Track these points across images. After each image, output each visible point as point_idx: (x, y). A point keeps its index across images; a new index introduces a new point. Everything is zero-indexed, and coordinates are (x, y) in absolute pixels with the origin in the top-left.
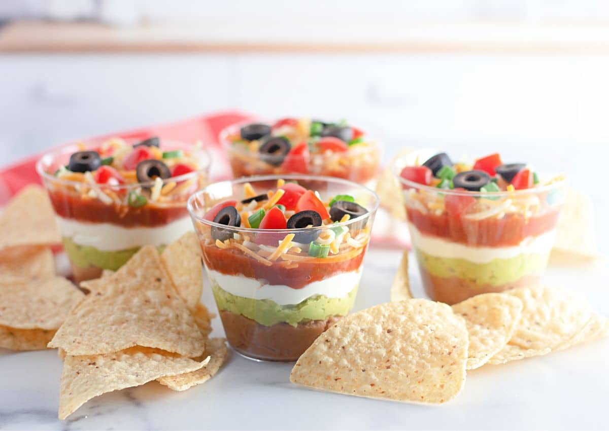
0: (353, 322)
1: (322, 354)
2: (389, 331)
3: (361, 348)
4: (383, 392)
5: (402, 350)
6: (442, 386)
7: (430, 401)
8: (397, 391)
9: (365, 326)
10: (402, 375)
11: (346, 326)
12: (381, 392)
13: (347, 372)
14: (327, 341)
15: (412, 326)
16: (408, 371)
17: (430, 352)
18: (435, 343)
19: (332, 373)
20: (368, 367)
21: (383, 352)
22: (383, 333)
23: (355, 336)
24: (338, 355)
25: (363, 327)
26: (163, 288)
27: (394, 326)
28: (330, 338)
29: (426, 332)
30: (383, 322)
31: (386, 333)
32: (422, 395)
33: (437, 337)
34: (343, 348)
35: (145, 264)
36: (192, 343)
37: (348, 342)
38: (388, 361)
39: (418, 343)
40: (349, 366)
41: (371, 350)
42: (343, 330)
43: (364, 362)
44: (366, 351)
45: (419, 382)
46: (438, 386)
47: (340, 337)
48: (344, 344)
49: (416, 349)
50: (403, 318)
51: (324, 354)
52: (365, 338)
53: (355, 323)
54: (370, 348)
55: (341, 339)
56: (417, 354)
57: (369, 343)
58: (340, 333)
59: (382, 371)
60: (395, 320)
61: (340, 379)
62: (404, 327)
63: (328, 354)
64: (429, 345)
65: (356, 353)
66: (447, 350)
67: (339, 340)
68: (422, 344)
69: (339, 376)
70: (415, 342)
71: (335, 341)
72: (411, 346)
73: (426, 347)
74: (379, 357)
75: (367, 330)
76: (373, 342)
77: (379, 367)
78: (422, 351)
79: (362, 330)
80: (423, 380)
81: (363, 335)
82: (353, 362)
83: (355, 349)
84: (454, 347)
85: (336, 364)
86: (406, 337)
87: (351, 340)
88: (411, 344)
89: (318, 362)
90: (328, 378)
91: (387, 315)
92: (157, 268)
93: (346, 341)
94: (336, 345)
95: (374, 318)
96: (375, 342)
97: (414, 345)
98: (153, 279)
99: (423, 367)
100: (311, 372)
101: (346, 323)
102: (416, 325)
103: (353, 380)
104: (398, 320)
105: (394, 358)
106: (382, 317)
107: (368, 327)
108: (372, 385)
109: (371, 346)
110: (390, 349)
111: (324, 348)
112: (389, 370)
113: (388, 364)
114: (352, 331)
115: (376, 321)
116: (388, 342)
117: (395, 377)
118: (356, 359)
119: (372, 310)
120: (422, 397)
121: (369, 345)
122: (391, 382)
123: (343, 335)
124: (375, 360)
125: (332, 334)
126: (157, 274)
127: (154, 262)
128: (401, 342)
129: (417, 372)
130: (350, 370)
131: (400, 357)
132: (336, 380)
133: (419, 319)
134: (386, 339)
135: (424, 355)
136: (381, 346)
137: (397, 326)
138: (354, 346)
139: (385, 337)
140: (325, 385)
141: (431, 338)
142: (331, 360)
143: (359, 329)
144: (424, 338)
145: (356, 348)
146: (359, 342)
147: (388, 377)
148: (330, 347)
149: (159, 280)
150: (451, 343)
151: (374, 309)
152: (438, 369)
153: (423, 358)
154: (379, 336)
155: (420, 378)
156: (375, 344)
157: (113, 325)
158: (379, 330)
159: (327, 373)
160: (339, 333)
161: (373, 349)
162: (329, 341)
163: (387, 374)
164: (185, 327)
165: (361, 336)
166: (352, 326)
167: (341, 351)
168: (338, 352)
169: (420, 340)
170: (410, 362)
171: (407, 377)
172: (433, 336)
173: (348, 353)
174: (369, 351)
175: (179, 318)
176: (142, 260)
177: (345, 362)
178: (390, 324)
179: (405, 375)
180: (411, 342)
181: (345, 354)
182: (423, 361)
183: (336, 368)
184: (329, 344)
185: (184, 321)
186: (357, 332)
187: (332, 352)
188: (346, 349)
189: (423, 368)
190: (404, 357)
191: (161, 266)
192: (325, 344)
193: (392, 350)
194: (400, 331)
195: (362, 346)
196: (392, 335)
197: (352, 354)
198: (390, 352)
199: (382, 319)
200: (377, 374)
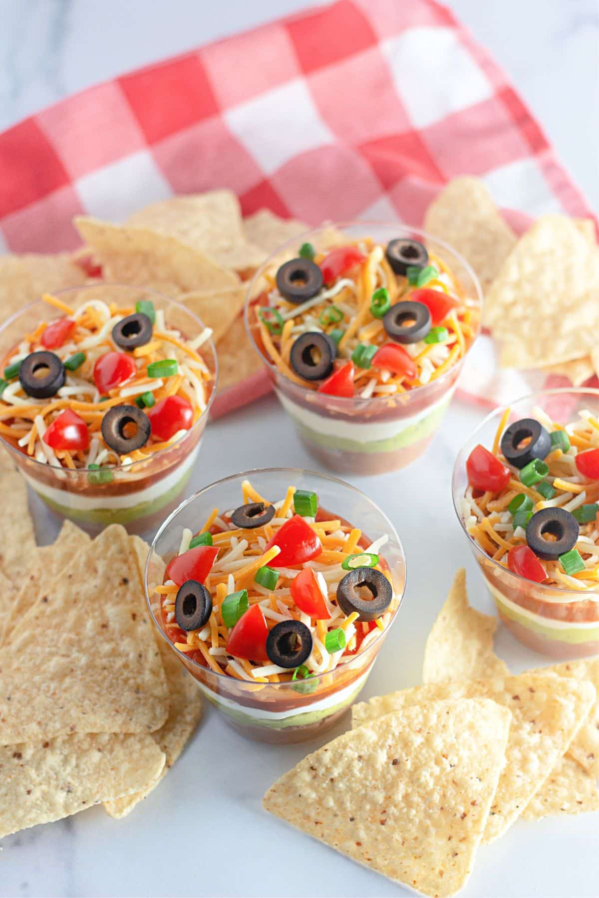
0: (350, 745)
1: (303, 785)
2: (395, 762)
3: (354, 785)
4: (369, 860)
5: (406, 797)
6: (441, 873)
7: (422, 891)
8: (386, 862)
9: (365, 752)
10: (397, 840)
11: (339, 751)
12: (367, 857)
13: (331, 817)
14: (312, 768)
15: (427, 755)
16: (406, 835)
17: (440, 806)
18: (451, 791)
19: (313, 814)
20: (357, 816)
21: (380, 797)
22: (387, 763)
23: (349, 767)
24: (324, 789)
25: (362, 753)
26: (129, 597)
27: (404, 755)
28: (316, 765)
29: (443, 770)
30: (390, 746)
31: (391, 765)
32: (415, 879)
33: (455, 780)
34: (332, 780)
35: (109, 554)
36: (153, 708)
37: (339, 774)
38: (385, 812)
39: (428, 789)
40: (335, 808)
41: (366, 790)
42: (334, 756)
43: (354, 807)
44: (359, 792)
45: (416, 858)
46: (437, 871)
47: (328, 766)
48: (333, 777)
49: (423, 797)
50: (418, 740)
51: (306, 786)
52: (361, 770)
53: (352, 746)
54: (365, 786)
55: (331, 768)
56: (423, 808)
57: (366, 778)
58: (331, 759)
59: (374, 827)
60: (406, 744)
61: (321, 823)
62: (416, 757)
63: (311, 785)
64: (442, 794)
65: (347, 792)
66: (462, 809)
67: (327, 769)
68: (433, 790)
69: (320, 819)
70: (425, 788)
71: (322, 771)
72: (418, 793)
73: (437, 798)
74: (374, 803)
75: (366, 758)
76: (370, 778)
77: (371, 818)
78: (430, 805)
79: (360, 757)
80: (420, 857)
81: (361, 764)
82: (340, 803)
83: (346, 785)
84: (473, 804)
85: (320, 801)
86: (414, 779)
87: (343, 772)
88: (419, 790)
89: (298, 795)
90: (307, 817)
91: (397, 734)
92: (125, 561)
93: (336, 773)
94: (323, 775)
95: (379, 738)
96: (373, 779)
97: (422, 791)
98: (117, 581)
99: (426, 831)
100: (287, 803)
101: (341, 745)
102: (433, 755)
103: (337, 830)
104: (410, 744)
105: (392, 810)
106: (390, 736)
107: (368, 753)
108: (359, 844)
109: (368, 783)
110: (389, 794)
111: (306, 776)
112: (383, 827)
113: (383, 817)
114: (346, 759)
115: (380, 744)
116: (391, 779)
117: (388, 839)
118: (345, 800)
119: (379, 723)
120: (415, 882)
121: (364, 782)
122: (382, 846)
123: (334, 762)
124: (368, 807)
125: (319, 760)
126: (124, 571)
127: (121, 551)
128: (407, 784)
129: (416, 839)
130: (336, 815)
131: (401, 810)
132: (317, 823)
133: (438, 744)
134: (389, 776)
135: (431, 811)
136: (380, 786)
137: (407, 755)
138: (345, 780)
139: (388, 773)
140: (302, 826)
141: (447, 781)
142: (314, 795)
143: (356, 756)
144: (437, 779)
145: (348, 784)
146: (353, 775)
147: (379, 837)
148: (315, 777)
149: (125, 581)
150: (470, 795)
151: (382, 722)
152: (442, 842)
153: (429, 816)
154: (381, 769)
155: (418, 851)
156: (374, 782)
157: (52, 679)
158: (382, 758)
159: (306, 812)
160: (328, 759)
161: (369, 789)
162: (315, 769)
163: (379, 831)
164: (147, 677)
165: (357, 766)
166: (348, 752)
167: (327, 784)
168: (325, 785)
169: (431, 785)
170: (411, 821)
171: (403, 844)
172: (450, 779)
173: (337, 790)
174: (363, 792)
175: (143, 659)
176: (107, 547)
177: (331, 803)
178: (399, 750)
179: (401, 840)
180: (419, 786)
181: (333, 790)
182: (428, 822)
183: (318, 809)
184: (314, 773)
185: (148, 666)
186: (353, 760)
187: (316, 783)
188: (336, 784)
189: (426, 833)
190: (405, 810)
191: (131, 559)
192: (309, 772)
193: (392, 797)
194: (409, 765)
195: (355, 782)
196: (398, 769)
197: (340, 792)
198: (388, 798)
199: (390, 742)
200: (367, 828)
